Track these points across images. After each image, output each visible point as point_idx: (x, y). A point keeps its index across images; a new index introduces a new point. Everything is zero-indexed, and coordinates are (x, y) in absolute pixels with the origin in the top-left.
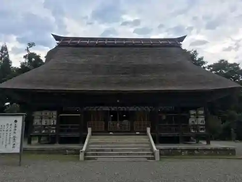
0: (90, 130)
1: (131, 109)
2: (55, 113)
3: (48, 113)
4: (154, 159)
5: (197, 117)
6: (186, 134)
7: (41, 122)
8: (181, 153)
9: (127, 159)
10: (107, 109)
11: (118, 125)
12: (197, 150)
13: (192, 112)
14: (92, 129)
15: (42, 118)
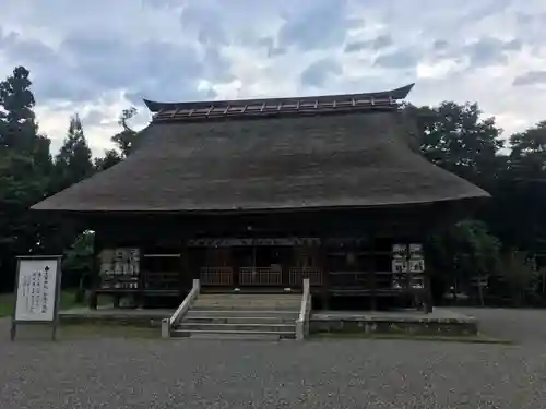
0: (196, 284)
1: (284, 242)
2: (136, 252)
3: (125, 253)
4: (293, 337)
5: (408, 259)
6: (384, 292)
7: (113, 269)
8: (363, 329)
9: (238, 337)
10: (237, 242)
11: (254, 273)
12: (396, 323)
13: (397, 248)
14: (200, 282)
15: (114, 262)
